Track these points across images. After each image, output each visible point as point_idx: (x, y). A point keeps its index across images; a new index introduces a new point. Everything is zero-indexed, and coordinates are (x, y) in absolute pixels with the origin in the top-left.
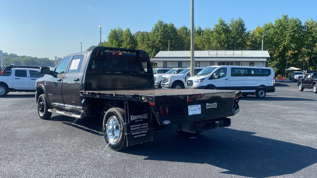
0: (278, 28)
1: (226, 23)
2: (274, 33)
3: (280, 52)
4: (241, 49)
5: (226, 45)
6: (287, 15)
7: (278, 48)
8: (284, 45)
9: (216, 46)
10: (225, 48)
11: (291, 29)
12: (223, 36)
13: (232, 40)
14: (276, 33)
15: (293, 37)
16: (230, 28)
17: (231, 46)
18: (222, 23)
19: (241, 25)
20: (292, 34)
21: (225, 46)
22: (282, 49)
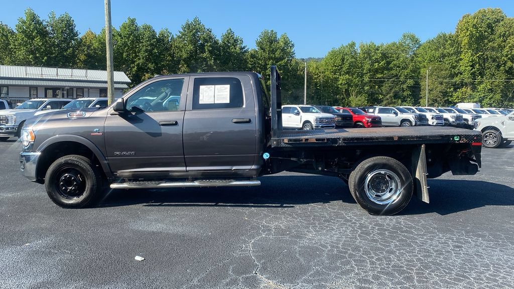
0: (128, 38)
1: (41, 19)
2: (123, 44)
3: (133, 74)
4: (71, 66)
5: (46, 58)
6: (135, 19)
7: (130, 68)
8: (139, 64)
9: (24, 58)
10: (42, 62)
11: (147, 41)
12: (38, 41)
13: (55, 50)
14: (125, 44)
15: (150, 52)
16: (49, 29)
17: (54, 60)
18: (33, 18)
19: (68, 26)
20: (149, 48)
21: (43, 59)
22: (136, 71)
